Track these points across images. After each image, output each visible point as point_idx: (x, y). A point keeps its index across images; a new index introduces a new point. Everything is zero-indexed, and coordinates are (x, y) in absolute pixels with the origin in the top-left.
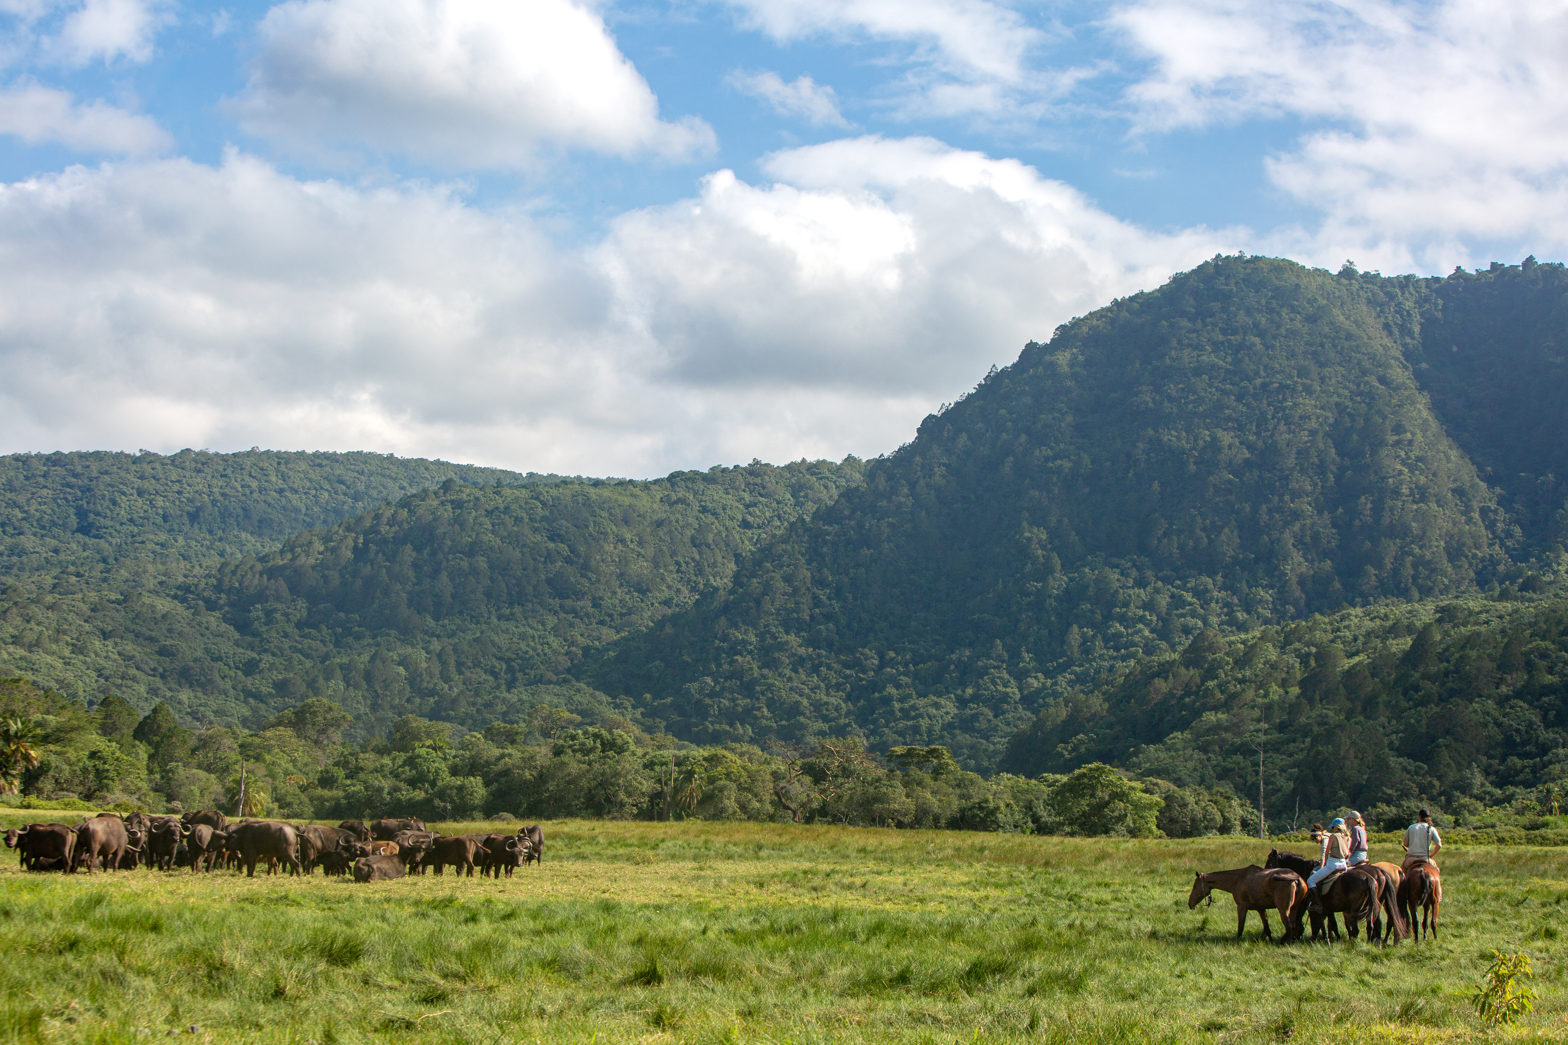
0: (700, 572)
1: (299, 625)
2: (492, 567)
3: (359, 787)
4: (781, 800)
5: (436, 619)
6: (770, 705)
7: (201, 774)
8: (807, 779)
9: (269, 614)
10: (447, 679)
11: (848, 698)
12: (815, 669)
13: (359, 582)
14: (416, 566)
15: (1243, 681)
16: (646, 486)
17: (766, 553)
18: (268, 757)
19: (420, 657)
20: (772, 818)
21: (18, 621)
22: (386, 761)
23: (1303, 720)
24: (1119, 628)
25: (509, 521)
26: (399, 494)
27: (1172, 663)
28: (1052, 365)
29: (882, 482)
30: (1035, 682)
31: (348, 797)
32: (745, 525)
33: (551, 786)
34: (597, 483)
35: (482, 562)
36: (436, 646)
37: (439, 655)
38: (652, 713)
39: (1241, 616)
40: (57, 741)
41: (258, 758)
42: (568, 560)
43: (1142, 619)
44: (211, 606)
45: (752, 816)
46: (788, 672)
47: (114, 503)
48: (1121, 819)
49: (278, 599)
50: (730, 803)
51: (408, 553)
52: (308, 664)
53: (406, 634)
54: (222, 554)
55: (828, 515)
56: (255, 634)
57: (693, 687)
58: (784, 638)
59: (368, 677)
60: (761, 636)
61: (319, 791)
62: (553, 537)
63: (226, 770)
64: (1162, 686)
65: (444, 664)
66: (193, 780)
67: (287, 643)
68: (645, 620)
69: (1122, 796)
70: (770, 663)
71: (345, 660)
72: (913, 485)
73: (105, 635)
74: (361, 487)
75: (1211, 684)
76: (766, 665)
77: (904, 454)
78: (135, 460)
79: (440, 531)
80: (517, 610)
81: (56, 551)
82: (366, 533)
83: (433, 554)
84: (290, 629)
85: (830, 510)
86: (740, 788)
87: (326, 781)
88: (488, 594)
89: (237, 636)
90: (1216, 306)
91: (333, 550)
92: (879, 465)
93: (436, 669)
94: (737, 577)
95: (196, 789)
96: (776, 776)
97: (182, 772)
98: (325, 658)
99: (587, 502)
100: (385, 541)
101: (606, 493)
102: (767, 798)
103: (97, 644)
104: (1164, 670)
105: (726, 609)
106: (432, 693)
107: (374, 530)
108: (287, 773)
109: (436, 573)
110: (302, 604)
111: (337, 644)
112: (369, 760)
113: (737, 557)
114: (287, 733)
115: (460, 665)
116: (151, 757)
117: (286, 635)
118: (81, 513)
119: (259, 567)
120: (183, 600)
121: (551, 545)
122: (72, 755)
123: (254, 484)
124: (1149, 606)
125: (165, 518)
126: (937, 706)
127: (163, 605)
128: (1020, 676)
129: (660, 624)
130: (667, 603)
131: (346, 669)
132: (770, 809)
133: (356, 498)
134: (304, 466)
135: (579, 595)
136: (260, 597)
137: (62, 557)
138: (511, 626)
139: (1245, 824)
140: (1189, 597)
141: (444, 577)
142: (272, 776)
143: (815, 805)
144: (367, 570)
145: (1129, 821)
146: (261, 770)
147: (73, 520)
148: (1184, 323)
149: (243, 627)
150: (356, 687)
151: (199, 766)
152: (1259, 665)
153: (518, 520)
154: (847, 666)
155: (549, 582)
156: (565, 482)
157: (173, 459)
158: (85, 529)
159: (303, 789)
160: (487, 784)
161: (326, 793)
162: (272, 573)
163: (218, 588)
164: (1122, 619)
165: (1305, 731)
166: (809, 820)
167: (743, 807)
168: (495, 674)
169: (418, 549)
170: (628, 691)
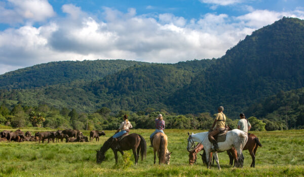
0: (184, 81)
1: (107, 93)
2: (144, 81)
3: (111, 124)
4: (192, 125)
5: (133, 91)
6: (198, 107)
7: (80, 122)
8: (198, 121)
9: (101, 91)
10: (135, 103)
11: (213, 105)
12: (207, 99)
13: (118, 85)
14: (129, 81)
15: (288, 100)
16: (174, 65)
17: (197, 77)
18: (94, 119)
19: (130, 99)
20: (191, 129)
21: (52, 94)
22: (117, 119)
23: (299, 108)
24: (265, 90)
25: (147, 72)
26: (126, 67)
27: (275, 97)
28: (252, 40)
29: (219, 63)
30: (249, 102)
31: (109, 126)
32: (193, 72)
33: (149, 123)
34: (164, 64)
35: (142, 80)
36: (133, 97)
37: (134, 99)
38: (175, 109)
39: (289, 88)
40: (51, 116)
41: (92, 119)
42: (159, 79)
43: (270, 89)
44: (90, 90)
45: (186, 128)
46: (201, 100)
47: (71, 71)
48: (257, 128)
49: (103, 88)
50: (182, 125)
51: (128, 79)
52: (108, 101)
53: (127, 94)
54: (92, 80)
55: (209, 70)
56: (98, 95)
57: (183, 103)
58: (201, 94)
59: (120, 103)
60: (196, 93)
61: (104, 125)
62: (156, 75)
63: (85, 121)
64: (272, 102)
65: (135, 100)
66: (78, 123)
67: (104, 97)
68: (174, 90)
69: (257, 123)
70: (198, 99)
71: (115, 100)
72: (225, 63)
73: (69, 96)
74: (119, 66)
75: (282, 101)
76: (197, 99)
77: (223, 58)
78: (75, 62)
79: (134, 74)
80: (149, 89)
81: (60, 80)
82: (119, 75)
83: (132, 79)
84: (105, 94)
85: (209, 69)
86: (184, 123)
87: (105, 123)
88: (143, 86)
89: (94, 95)
90: (283, 27)
91: (113, 79)
92: (218, 59)
93: (133, 101)
94: (191, 82)
95: (79, 125)
96: (191, 120)
97: (76, 122)
98: (112, 99)
99: (162, 68)
100: (123, 77)
101: (166, 66)
102: (189, 125)
103: (68, 98)
104: (273, 99)
105: (189, 88)
106: (133, 106)
107: (121, 74)
108: (98, 122)
109: (133, 83)
110: (107, 89)
111: (114, 97)
112: (114, 119)
113: (192, 78)
114: (98, 114)
115: (138, 100)
116: (70, 119)
117: (104, 95)
118: (65, 73)
119: (99, 82)
120: (84, 89)
121: (155, 77)
122: (53, 119)
123: (98, 66)
124: (271, 86)
125: (81, 73)
126: (230, 106)
127: (80, 90)
128: (246, 100)
129: (177, 91)
130: (178, 87)
131: (116, 101)
132: (190, 127)
133: (118, 68)
134: (108, 62)
135: (161, 86)
136: (99, 88)
137: (61, 81)
138: (148, 92)
139: (284, 128)
140: (279, 84)
141: (135, 83)
142: (94, 122)
143: (199, 126)
144: (120, 82)
145: (259, 128)
146: (92, 121)
147: (63, 74)
148: (277, 31)
149: (96, 94)
150: (118, 105)
151: (80, 121)
152: (291, 97)
153: (149, 72)
154: (213, 99)
155: (155, 84)
156: (158, 64)
157: (83, 62)
158: (65, 76)
159: (101, 125)
160: (136, 123)
161: (105, 125)
162: (101, 83)
163: (91, 86)
164: (266, 89)
165: (299, 110)
166: (198, 129)
167: (184, 126)
168: (144, 101)
169: (130, 78)
170: (170, 104)
